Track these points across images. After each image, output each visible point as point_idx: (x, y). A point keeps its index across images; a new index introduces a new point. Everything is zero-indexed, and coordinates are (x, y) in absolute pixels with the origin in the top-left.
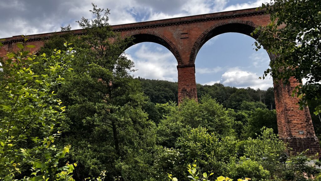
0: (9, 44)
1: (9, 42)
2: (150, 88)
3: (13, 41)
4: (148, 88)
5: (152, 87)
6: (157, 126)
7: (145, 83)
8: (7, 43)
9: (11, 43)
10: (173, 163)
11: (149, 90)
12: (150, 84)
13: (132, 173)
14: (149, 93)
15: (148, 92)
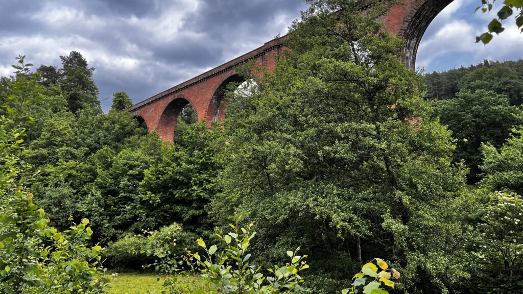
0: (262, 55)
1: (262, 53)
2: (512, 78)
3: (266, 50)
4: (507, 79)
5: (516, 76)
6: (500, 152)
7: (500, 70)
8: (259, 54)
9: (265, 54)
10: (516, 223)
11: (510, 83)
12: (510, 70)
13: (417, 238)
14: (510, 89)
15: (508, 86)
